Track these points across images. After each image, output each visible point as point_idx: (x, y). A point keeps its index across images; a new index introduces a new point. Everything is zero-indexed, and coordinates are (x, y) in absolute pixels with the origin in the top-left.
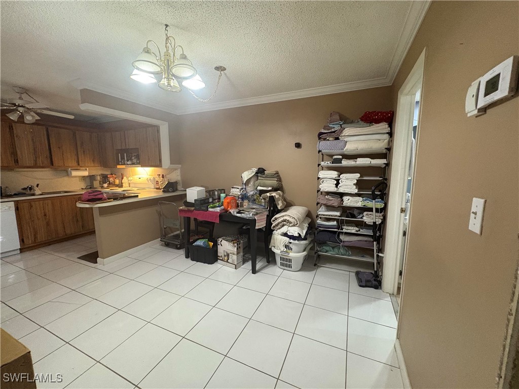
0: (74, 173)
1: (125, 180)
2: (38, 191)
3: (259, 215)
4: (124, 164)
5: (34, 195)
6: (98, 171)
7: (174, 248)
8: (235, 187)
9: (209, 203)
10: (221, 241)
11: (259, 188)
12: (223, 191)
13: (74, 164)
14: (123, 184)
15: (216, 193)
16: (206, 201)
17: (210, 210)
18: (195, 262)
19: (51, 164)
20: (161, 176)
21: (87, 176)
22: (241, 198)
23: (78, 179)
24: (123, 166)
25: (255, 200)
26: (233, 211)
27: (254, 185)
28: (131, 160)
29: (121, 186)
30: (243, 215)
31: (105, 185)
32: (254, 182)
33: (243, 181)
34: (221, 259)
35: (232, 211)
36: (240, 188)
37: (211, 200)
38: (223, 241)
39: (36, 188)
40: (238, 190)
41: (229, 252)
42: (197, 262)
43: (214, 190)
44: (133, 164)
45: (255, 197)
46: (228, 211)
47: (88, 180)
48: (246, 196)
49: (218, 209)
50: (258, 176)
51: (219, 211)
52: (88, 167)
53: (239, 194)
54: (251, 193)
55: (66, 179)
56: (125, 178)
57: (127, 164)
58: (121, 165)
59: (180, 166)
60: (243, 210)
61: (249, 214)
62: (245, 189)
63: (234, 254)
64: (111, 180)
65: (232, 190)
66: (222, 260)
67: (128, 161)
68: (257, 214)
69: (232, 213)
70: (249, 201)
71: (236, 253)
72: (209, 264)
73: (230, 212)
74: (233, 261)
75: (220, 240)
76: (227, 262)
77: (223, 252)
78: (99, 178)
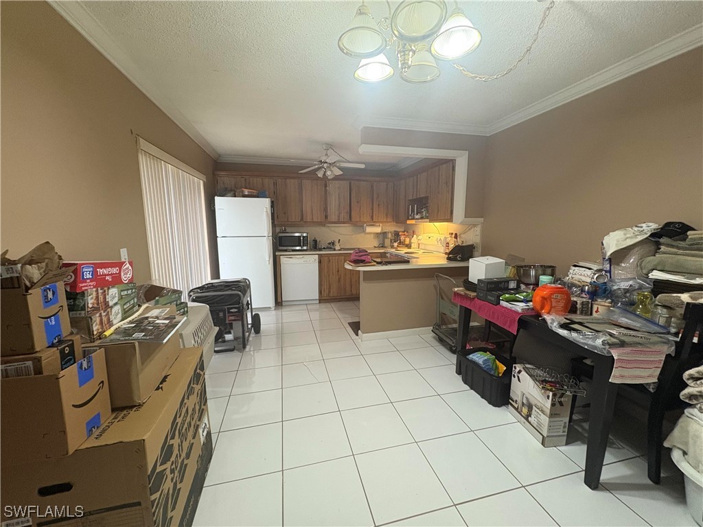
0: (369, 229)
1: (414, 240)
2: (337, 247)
3: (627, 350)
4: (413, 219)
5: (335, 250)
6: (391, 228)
7: (447, 349)
8: (581, 264)
9: (507, 290)
10: (520, 372)
11: (657, 275)
12: (549, 271)
13: (369, 218)
14: (412, 244)
15: (533, 273)
16: (502, 286)
17: (504, 304)
18: (467, 387)
19: (350, 220)
20: (453, 236)
21: (381, 233)
22: (588, 292)
23: (372, 235)
24: (413, 222)
25: (632, 304)
26: (553, 321)
27: (639, 265)
28: (421, 213)
29: (409, 246)
30: (574, 335)
31: (396, 244)
32: (642, 258)
33: (604, 254)
34: (516, 406)
35: (548, 318)
36: (595, 267)
37: (512, 285)
38: (523, 373)
39: (337, 244)
40: (589, 272)
41: (533, 402)
42: (472, 389)
43: (530, 267)
44: (422, 218)
45: (635, 297)
46: (539, 315)
47: (381, 236)
48: (605, 290)
49: (519, 307)
50: (658, 245)
51: (520, 311)
52: (380, 222)
53: (589, 280)
54: (624, 285)
55: (363, 234)
56: (415, 236)
57: (417, 219)
58: (412, 219)
59: (481, 220)
60: (581, 324)
61: (595, 339)
62: (610, 272)
63: (543, 411)
64: (402, 238)
65: (573, 270)
66: (517, 409)
67: (417, 214)
68: (622, 344)
69: (549, 322)
70: (614, 303)
71: (548, 412)
72: (490, 403)
73: (544, 320)
74: (539, 424)
75: (518, 369)
76: (527, 418)
77: (520, 395)
78: (390, 236)
